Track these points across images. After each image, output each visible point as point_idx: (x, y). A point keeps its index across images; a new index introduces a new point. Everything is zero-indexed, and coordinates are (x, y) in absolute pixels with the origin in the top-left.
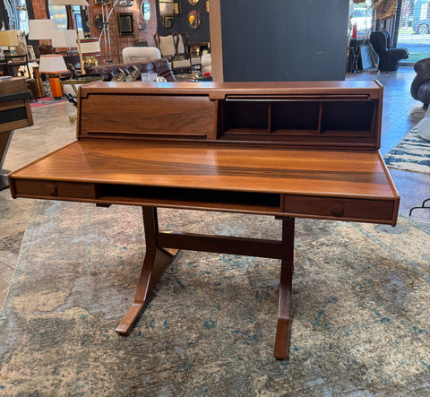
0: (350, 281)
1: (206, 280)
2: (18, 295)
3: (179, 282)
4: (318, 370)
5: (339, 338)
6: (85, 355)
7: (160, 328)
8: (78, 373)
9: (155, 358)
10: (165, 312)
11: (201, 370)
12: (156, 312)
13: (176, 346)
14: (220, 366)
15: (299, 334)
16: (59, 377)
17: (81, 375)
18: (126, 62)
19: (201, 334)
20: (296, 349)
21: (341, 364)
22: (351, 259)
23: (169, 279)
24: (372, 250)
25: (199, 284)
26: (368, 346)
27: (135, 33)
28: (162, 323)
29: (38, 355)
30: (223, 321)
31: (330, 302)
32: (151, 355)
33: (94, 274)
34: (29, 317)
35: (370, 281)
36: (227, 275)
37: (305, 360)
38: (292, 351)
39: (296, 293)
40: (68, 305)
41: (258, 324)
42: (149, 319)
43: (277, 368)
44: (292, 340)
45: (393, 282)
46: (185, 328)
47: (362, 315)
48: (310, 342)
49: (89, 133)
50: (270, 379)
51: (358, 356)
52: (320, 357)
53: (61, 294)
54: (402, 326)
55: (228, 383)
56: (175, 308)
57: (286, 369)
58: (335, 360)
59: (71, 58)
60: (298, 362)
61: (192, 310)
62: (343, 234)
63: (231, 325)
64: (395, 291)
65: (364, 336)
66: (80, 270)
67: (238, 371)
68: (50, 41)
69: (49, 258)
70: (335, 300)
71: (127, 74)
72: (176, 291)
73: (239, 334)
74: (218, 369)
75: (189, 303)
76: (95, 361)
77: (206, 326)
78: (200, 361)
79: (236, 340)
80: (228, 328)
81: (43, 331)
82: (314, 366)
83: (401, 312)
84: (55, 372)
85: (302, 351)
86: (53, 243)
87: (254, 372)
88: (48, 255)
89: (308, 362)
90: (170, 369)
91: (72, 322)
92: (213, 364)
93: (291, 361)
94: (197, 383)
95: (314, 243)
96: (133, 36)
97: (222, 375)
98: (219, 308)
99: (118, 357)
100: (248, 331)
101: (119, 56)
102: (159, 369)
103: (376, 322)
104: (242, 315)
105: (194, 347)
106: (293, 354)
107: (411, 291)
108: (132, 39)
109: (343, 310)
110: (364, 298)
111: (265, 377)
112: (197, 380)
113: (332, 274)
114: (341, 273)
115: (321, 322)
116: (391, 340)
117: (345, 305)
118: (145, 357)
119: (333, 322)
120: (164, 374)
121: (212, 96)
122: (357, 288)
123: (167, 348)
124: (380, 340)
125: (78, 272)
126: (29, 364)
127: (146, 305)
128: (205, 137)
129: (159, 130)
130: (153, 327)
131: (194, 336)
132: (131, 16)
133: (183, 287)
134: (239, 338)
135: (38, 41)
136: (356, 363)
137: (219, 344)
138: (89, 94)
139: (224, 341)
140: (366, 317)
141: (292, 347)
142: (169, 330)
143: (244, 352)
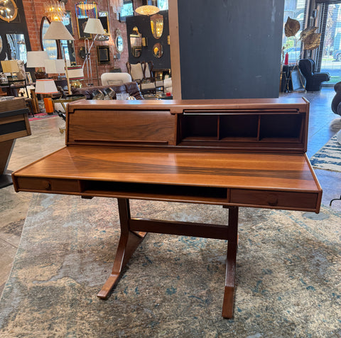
0: (282, 258)
1: (168, 256)
2: (21, 268)
3: (147, 258)
4: (256, 326)
5: (273, 302)
6: (73, 315)
7: (132, 293)
8: (68, 329)
9: (128, 317)
10: (136, 281)
11: (165, 327)
12: (129, 282)
13: (145, 307)
14: (180, 323)
15: (242, 298)
16: (54, 332)
17: (70, 330)
18: (104, 84)
19: (165, 298)
20: (240, 311)
21: (275, 322)
22: (283, 240)
23: (139, 256)
24: (300, 233)
25: (162, 260)
26: (296, 308)
27: (111, 62)
28: (134, 290)
29: (36, 314)
30: (182, 288)
31: (266, 273)
32: (125, 315)
33: (80, 252)
34: (29, 285)
35: (298, 257)
36: (184, 253)
37: (246, 319)
38: (236, 312)
39: (239, 266)
40: (59, 276)
41: (209, 291)
42: (124, 287)
43: (224, 325)
44: (236, 304)
45: (316, 258)
46: (151, 294)
47: (291, 284)
48: (251, 305)
49: (75, 141)
50: (219, 334)
51: (289, 315)
52: (259, 316)
53: (54, 267)
54: (324, 293)
55: (186, 336)
56: (144, 278)
57: (232, 326)
58: (270, 319)
59: (60, 82)
60: (242, 320)
61: (157, 280)
62: (277, 220)
63: (188, 291)
64: (318, 265)
65: (293, 300)
66: (69, 249)
67: (194, 327)
68: (44, 68)
69: (45, 239)
70: (270, 272)
71: (105, 95)
72: (145, 265)
73: (194, 299)
74: (178, 325)
75: (154, 274)
76: (81, 319)
77: (169, 292)
78: (164, 319)
79: (192, 303)
80: (186, 293)
81: (40, 296)
82: (254, 324)
83: (323, 282)
84: (50, 328)
85: (244, 312)
86: (48, 227)
87: (206, 328)
88: (44, 237)
89: (249, 320)
90: (140, 326)
91: (63, 289)
92: (174, 322)
93: (235, 320)
95: (254, 227)
96: (109, 64)
97: (181, 330)
98: (179, 278)
99: (99, 316)
100: (201, 296)
101: (99, 80)
102: (131, 326)
103: (303, 289)
104: (196, 283)
105: (159, 309)
106: (237, 314)
107: (331, 265)
108: (109, 67)
109: (277, 280)
110: (293, 270)
111: (215, 332)
112: (162, 334)
113: (268, 252)
114: (275, 251)
115: (260, 289)
116: (315, 303)
117: (278, 276)
118: (121, 316)
119: (269, 289)
120: (136, 330)
121: (173, 111)
122: (288, 263)
123: (138, 309)
124: (306, 303)
125: (67, 250)
126: (31, 322)
127: (121, 276)
128: (167, 143)
129: (130, 138)
130: (127, 293)
131: (159, 300)
132: (108, 49)
133: (150, 261)
134: (194, 302)
135: (34, 68)
136: (287, 321)
137: (179, 306)
138: (75, 110)
139: (182, 304)
140: (295, 285)
141: (236, 309)
142: (139, 296)
143: (199, 313)
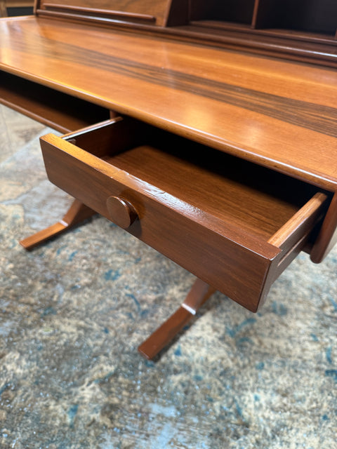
0: (325, 296)
4: (180, 395)
5: (244, 366)
7: (64, 257)
9: (31, 286)
10: (84, 243)
11: (57, 322)
13: (62, 283)
14: (79, 328)
15: (198, 334)
19: (94, 282)
20: (178, 353)
21: (217, 404)
26: (276, 400)
28: (71, 252)
30: (129, 277)
31: (274, 311)
32: (30, 282)
37: (176, 372)
38: (171, 352)
40: (16, 202)
41: (161, 299)
42: (62, 244)
43: (134, 368)
44: (182, 339)
46: (85, 268)
47: (303, 350)
48: (204, 352)
50: (115, 375)
51: (251, 406)
52: (199, 379)
55: (69, 352)
56: (96, 242)
57: (145, 372)
58: (213, 394)
60: (169, 371)
61: (110, 251)
63: (132, 286)
65: (283, 381)
67: (91, 343)
70: (284, 311)
73: (131, 301)
74: (74, 330)
77: (108, 276)
78: (66, 311)
79: (122, 306)
80: (127, 287)
82: (180, 387)
85: (182, 359)
87: (106, 355)
90: (32, 305)
91: (4, 219)
92: (74, 322)
93: (158, 365)
94: (41, 334)
97: (70, 341)
98: (138, 261)
100: (143, 302)
102: (23, 299)
103: (318, 369)
104: (154, 279)
105: (74, 293)
106: (171, 357)
109: (283, 330)
110: (327, 326)
111: (112, 369)
112: (44, 331)
115: (239, 333)
116: (319, 408)
117: (291, 325)
118: (24, 280)
119: (255, 341)
120: (21, 308)
122: (328, 311)
123: (51, 281)
124: (301, 400)
127: (72, 227)
130: (59, 253)
131: (86, 280)
134: (127, 306)
136: (238, 413)
137: (101, 301)
139: (108, 301)
140: (309, 355)
141: (176, 347)
142: (69, 263)
143: (117, 325)
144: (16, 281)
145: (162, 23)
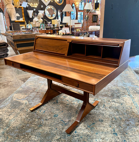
0: (113, 117)
1: (65, 102)
2: (16, 93)
3: (57, 101)
5: (93, 134)
6: (19, 113)
7: (42, 112)
8: (14, 117)
9: (34, 120)
10: (47, 108)
11: (43, 128)
12: (44, 108)
13: (43, 119)
14: (49, 129)
15: (80, 128)
16: (9, 117)
17: (14, 118)
19: (51, 118)
22: (120, 109)
23: (55, 99)
24: (131, 108)
25: (62, 103)
26: (101, 140)
27: (98, 22)
28: (44, 111)
29: (9, 110)
30: (61, 116)
31: (100, 121)
32: (34, 119)
33: (38, 92)
34: (14, 99)
35: (121, 119)
36: (72, 103)
37: (76, 136)
38: (74, 132)
39: (90, 115)
40: (25, 99)
41: (70, 120)
42: (41, 109)
43: (65, 136)
44: (76, 129)
45: (130, 122)
46: (48, 114)
47: (108, 129)
48: (82, 131)
50: (60, 138)
52: (81, 137)
53: (26, 96)
54: (120, 138)
55: (48, 134)
56: (50, 108)
57: (68, 137)
60: (73, 136)
61: (54, 110)
62: (125, 100)
63: (62, 118)
64: (128, 125)
65: (102, 136)
66: (35, 90)
67: (53, 132)
69: (31, 86)
70: (102, 121)
71: (85, 35)
72: (54, 103)
73: (62, 122)
74: (48, 129)
75: (55, 108)
76: (20, 116)
77: (55, 116)
78: (45, 125)
79: (60, 123)
80: (60, 118)
81: (15, 104)
82: (77, 140)
83: (124, 133)
84: (9, 115)
85: (77, 133)
86: (35, 82)
87: (57, 134)
88: (31, 84)
89: (76, 137)
90: (36, 125)
91: (23, 104)
92: (48, 127)
93: (71, 135)
94: (39, 131)
95: (111, 100)
97: (48, 131)
98: (62, 112)
99: (26, 117)
100: (65, 121)
101: (87, 29)
102: (33, 123)
103: (111, 133)
104: (67, 116)
105: (46, 121)
106: (74, 133)
107: (135, 127)
109: (102, 125)
110: (113, 124)
112: (40, 130)
113: (108, 112)
114: (112, 113)
115: (91, 127)
117: (104, 124)
118: (32, 119)
119: (95, 128)
120: (33, 126)
123: (39, 119)
124: (107, 140)
125: (34, 91)
126: (6, 111)
128: (64, 54)
130: (40, 111)
131: (49, 117)
132: (97, 16)
133: (57, 102)
137: (54, 122)
139: (56, 122)
140: (109, 130)
141: (75, 131)
142: (44, 114)
143: (59, 127)
144: (30, 119)
145: (66, 55)
